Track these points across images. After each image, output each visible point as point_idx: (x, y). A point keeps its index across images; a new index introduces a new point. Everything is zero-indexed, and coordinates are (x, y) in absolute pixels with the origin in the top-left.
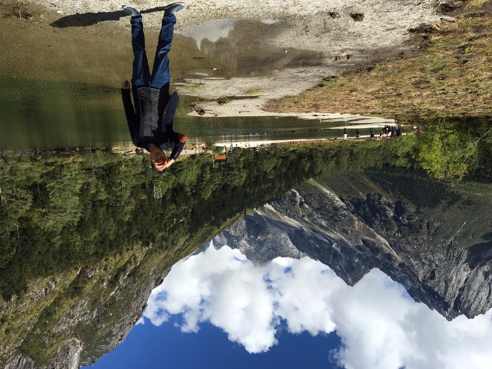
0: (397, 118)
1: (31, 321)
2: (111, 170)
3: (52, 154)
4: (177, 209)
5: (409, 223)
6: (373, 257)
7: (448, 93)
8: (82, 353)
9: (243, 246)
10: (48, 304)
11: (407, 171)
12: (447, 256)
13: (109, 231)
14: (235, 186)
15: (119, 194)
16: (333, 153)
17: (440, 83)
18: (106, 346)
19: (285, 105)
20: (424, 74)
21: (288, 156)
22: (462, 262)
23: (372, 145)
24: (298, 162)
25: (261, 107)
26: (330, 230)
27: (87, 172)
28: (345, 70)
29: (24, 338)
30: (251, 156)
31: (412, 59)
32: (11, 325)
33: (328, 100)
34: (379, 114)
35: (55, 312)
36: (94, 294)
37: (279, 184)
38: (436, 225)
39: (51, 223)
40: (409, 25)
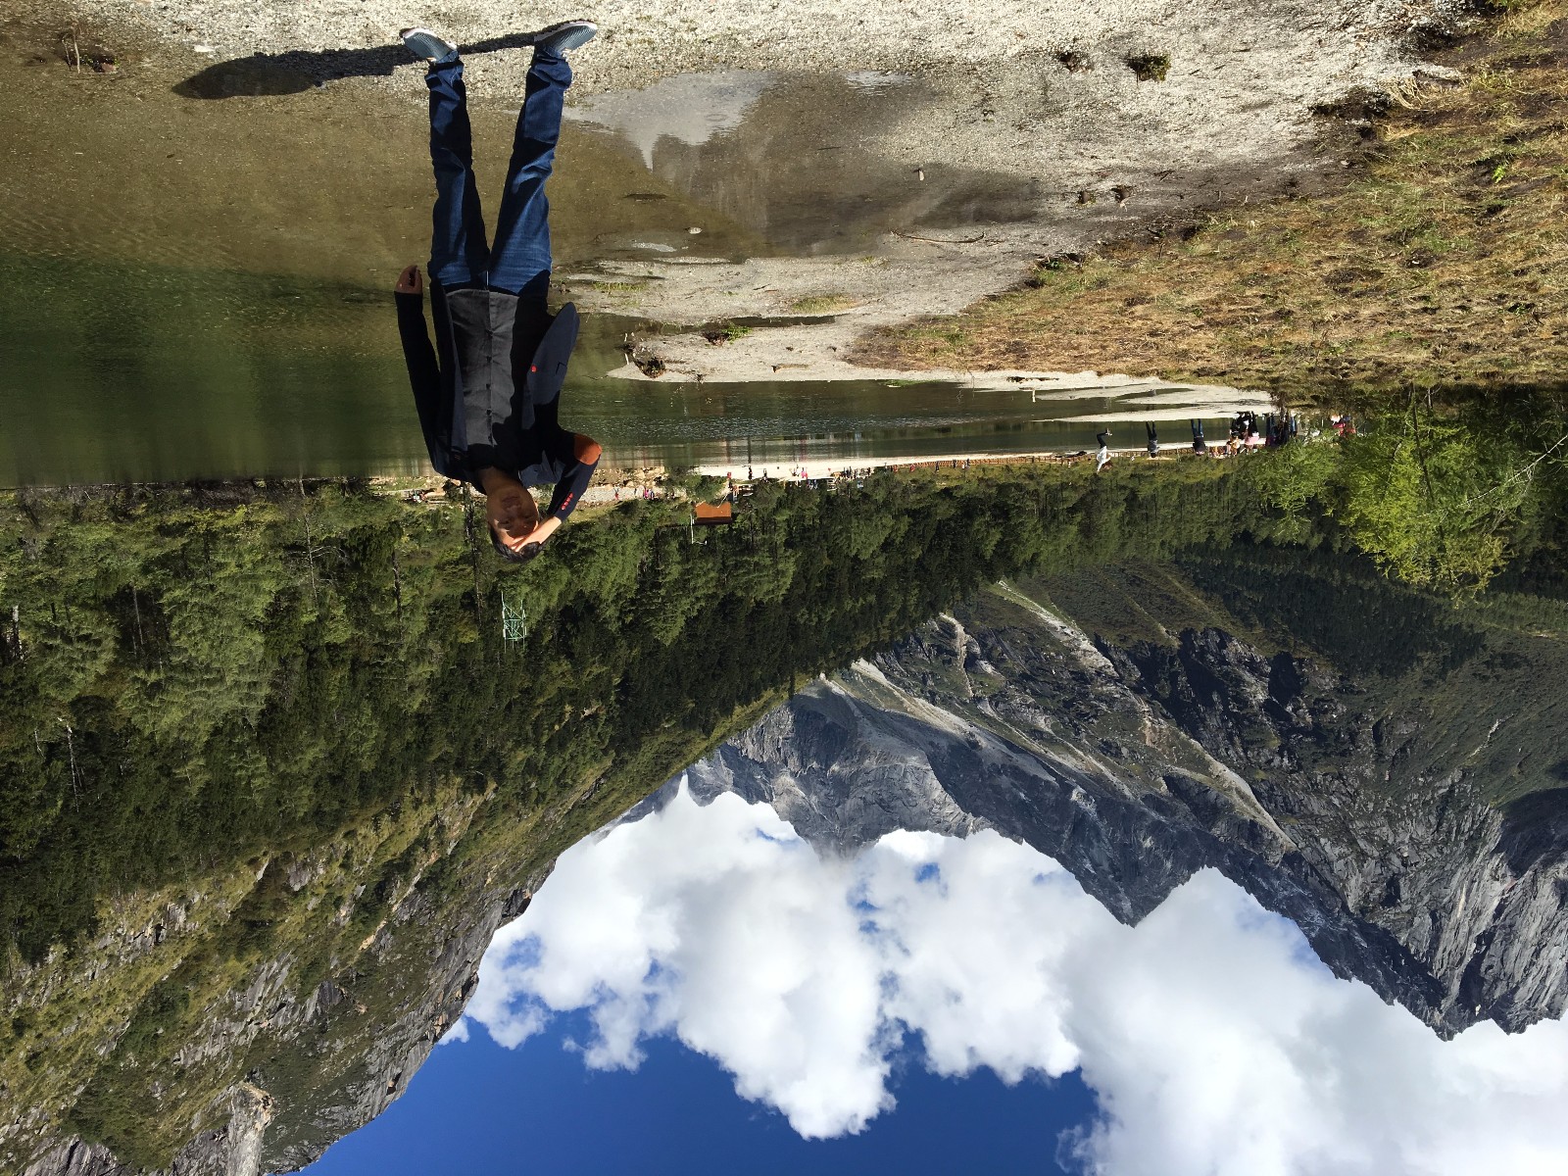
0: (1276, 387)
1: (110, 1030)
2: (365, 549)
3: (181, 497)
4: (576, 673)
5: (1317, 725)
7: (1439, 308)
8: (269, 1132)
9: (785, 795)
10: (162, 973)
11: (1310, 559)
12: (1437, 830)
14: (759, 603)
15: (391, 625)
16: (1073, 497)
17: (1415, 278)
18: (348, 1109)
19: (918, 347)
20: (1361, 250)
21: (929, 507)
22: (1485, 851)
23: (1197, 474)
25: (842, 350)
26: (1063, 744)
27: (292, 556)
28: (1108, 235)
29: (84, 1081)
31: (1326, 202)
32: (47, 1039)
33: (1056, 331)
34: (1219, 375)
35: (185, 998)
36: (310, 944)
37: (900, 598)
38: (1405, 730)
39: (175, 716)
40: (1314, 91)
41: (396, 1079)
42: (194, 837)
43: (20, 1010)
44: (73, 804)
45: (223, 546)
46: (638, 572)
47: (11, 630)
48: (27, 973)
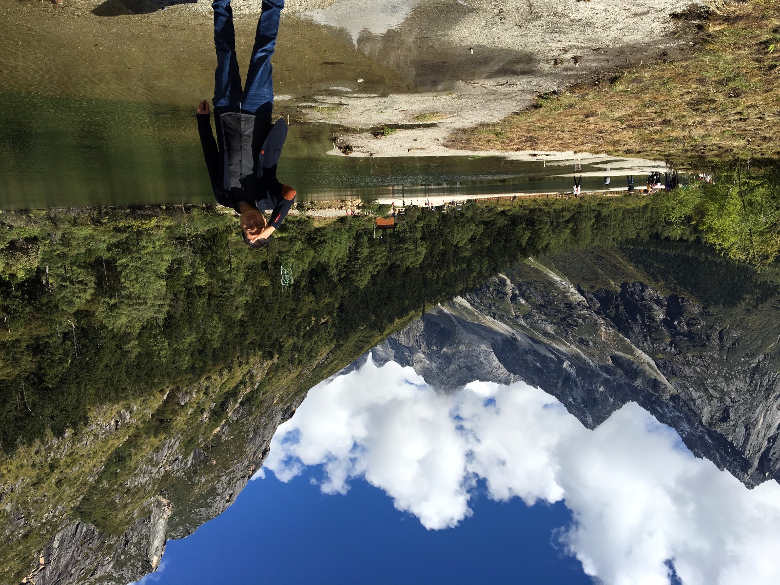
0: (668, 159)
1: (95, 469)
2: (214, 240)
3: (125, 213)
4: (317, 302)
5: (690, 331)
6: (628, 385)
7: (748, 118)
8: (170, 520)
9: (419, 363)
10: (119, 443)
12: (750, 385)
13: (212, 335)
14: (408, 268)
15: (227, 277)
16: (567, 215)
17: (733, 103)
18: (207, 509)
19: (480, 139)
20: (704, 89)
21: (494, 220)
22: (774, 395)
23: (632, 204)
24: (510, 230)
25: (442, 141)
26: (560, 340)
27: (179, 242)
28: (572, 81)
29: (83, 493)
30: (434, 221)
31: (683, 64)
32: (65, 473)
33: (550, 131)
34: (637, 153)
35: (130, 455)
36: (189, 430)
37: (479, 266)
38: (735, 334)
39: (123, 320)
40: (670, 6)
41: (231, 496)
42: (133, 379)
43: (52, 459)
44: (76, 362)
45: (145, 237)
46: (348, 252)
47: (45, 278)
48: (55, 442)
